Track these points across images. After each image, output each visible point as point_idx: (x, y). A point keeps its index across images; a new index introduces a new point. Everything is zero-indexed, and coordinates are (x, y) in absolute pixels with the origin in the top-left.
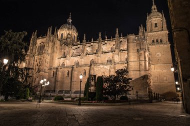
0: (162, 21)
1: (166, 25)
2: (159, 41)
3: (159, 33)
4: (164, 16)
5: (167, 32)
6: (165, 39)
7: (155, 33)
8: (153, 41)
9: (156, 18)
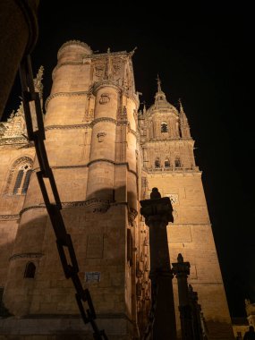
0: (179, 121)
1: (188, 129)
2: (173, 163)
3: (172, 143)
4: (185, 111)
5: (192, 143)
6: (189, 159)
7: (163, 143)
8: (157, 165)
9: (166, 111)
